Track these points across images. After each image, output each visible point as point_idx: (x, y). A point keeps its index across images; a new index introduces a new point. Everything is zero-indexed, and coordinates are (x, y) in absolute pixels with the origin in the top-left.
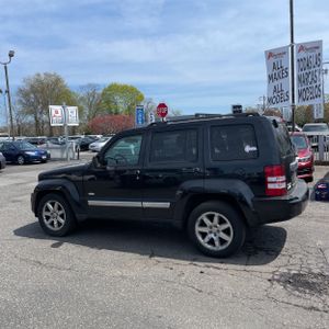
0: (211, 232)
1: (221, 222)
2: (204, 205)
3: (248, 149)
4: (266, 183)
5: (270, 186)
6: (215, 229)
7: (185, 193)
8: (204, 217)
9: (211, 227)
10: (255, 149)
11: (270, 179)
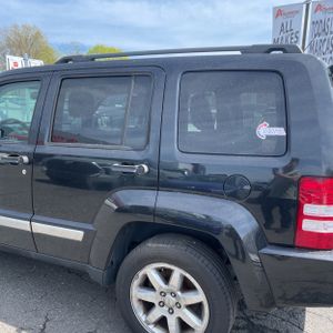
0: (162, 304)
1: (186, 286)
2: (151, 246)
3: (264, 131)
4: (300, 216)
5: (307, 225)
6: (170, 300)
7: (122, 210)
8: (151, 272)
9: (163, 294)
10: (281, 132)
11: (308, 209)
